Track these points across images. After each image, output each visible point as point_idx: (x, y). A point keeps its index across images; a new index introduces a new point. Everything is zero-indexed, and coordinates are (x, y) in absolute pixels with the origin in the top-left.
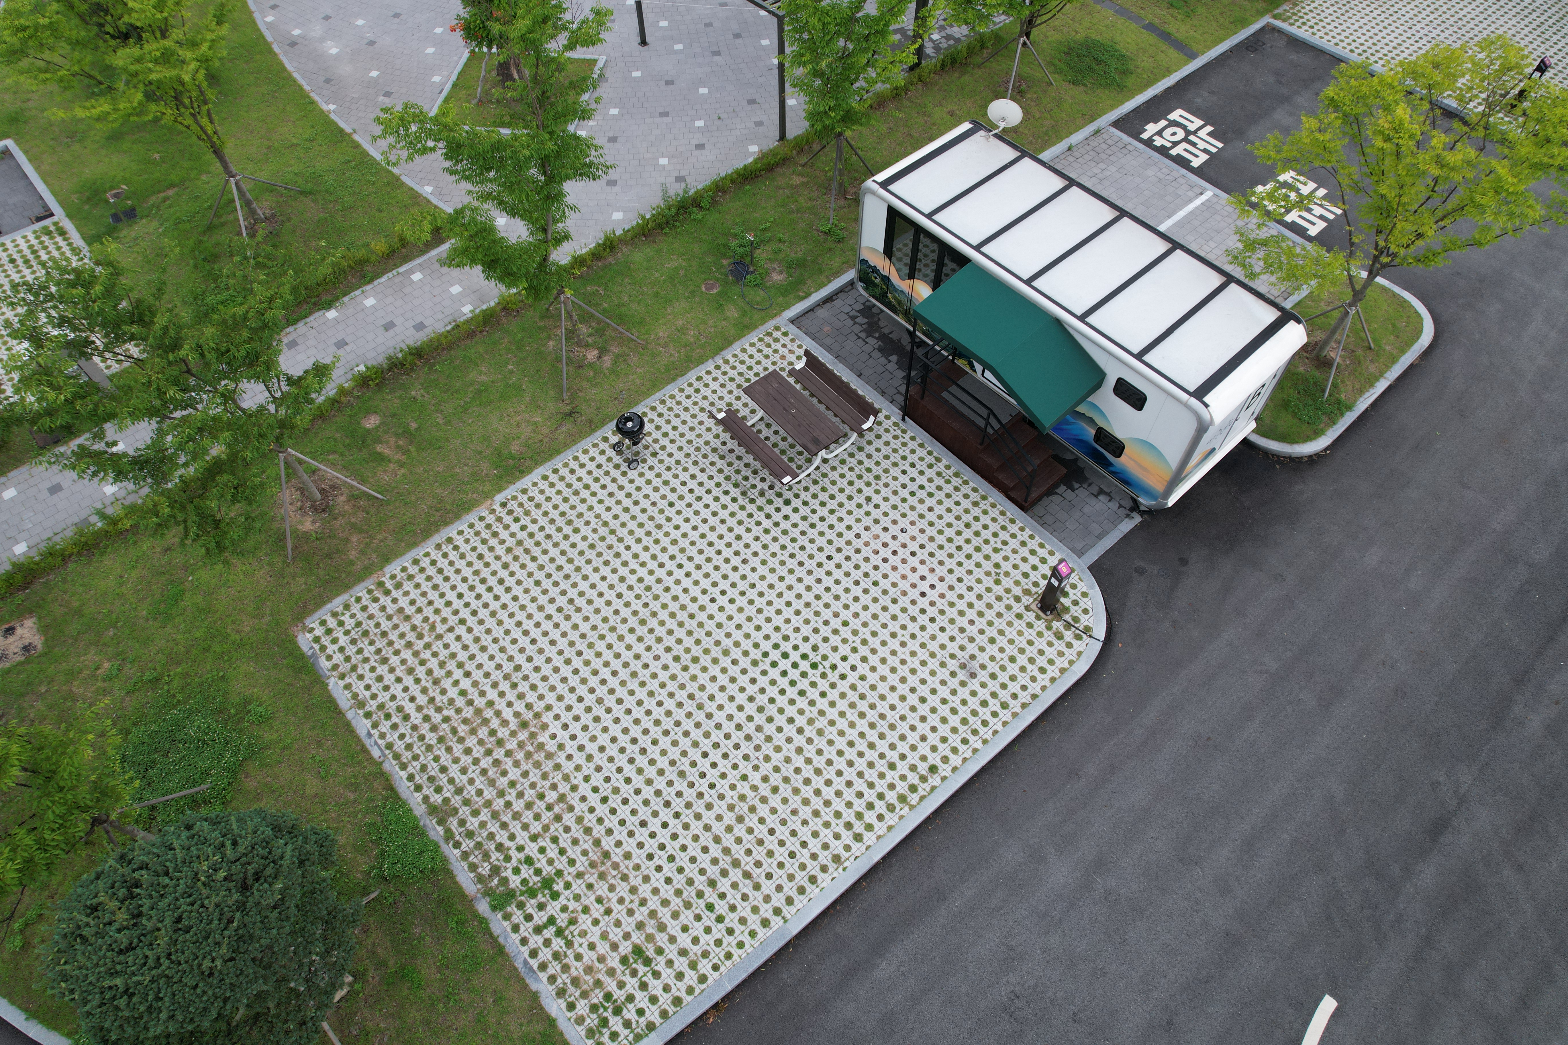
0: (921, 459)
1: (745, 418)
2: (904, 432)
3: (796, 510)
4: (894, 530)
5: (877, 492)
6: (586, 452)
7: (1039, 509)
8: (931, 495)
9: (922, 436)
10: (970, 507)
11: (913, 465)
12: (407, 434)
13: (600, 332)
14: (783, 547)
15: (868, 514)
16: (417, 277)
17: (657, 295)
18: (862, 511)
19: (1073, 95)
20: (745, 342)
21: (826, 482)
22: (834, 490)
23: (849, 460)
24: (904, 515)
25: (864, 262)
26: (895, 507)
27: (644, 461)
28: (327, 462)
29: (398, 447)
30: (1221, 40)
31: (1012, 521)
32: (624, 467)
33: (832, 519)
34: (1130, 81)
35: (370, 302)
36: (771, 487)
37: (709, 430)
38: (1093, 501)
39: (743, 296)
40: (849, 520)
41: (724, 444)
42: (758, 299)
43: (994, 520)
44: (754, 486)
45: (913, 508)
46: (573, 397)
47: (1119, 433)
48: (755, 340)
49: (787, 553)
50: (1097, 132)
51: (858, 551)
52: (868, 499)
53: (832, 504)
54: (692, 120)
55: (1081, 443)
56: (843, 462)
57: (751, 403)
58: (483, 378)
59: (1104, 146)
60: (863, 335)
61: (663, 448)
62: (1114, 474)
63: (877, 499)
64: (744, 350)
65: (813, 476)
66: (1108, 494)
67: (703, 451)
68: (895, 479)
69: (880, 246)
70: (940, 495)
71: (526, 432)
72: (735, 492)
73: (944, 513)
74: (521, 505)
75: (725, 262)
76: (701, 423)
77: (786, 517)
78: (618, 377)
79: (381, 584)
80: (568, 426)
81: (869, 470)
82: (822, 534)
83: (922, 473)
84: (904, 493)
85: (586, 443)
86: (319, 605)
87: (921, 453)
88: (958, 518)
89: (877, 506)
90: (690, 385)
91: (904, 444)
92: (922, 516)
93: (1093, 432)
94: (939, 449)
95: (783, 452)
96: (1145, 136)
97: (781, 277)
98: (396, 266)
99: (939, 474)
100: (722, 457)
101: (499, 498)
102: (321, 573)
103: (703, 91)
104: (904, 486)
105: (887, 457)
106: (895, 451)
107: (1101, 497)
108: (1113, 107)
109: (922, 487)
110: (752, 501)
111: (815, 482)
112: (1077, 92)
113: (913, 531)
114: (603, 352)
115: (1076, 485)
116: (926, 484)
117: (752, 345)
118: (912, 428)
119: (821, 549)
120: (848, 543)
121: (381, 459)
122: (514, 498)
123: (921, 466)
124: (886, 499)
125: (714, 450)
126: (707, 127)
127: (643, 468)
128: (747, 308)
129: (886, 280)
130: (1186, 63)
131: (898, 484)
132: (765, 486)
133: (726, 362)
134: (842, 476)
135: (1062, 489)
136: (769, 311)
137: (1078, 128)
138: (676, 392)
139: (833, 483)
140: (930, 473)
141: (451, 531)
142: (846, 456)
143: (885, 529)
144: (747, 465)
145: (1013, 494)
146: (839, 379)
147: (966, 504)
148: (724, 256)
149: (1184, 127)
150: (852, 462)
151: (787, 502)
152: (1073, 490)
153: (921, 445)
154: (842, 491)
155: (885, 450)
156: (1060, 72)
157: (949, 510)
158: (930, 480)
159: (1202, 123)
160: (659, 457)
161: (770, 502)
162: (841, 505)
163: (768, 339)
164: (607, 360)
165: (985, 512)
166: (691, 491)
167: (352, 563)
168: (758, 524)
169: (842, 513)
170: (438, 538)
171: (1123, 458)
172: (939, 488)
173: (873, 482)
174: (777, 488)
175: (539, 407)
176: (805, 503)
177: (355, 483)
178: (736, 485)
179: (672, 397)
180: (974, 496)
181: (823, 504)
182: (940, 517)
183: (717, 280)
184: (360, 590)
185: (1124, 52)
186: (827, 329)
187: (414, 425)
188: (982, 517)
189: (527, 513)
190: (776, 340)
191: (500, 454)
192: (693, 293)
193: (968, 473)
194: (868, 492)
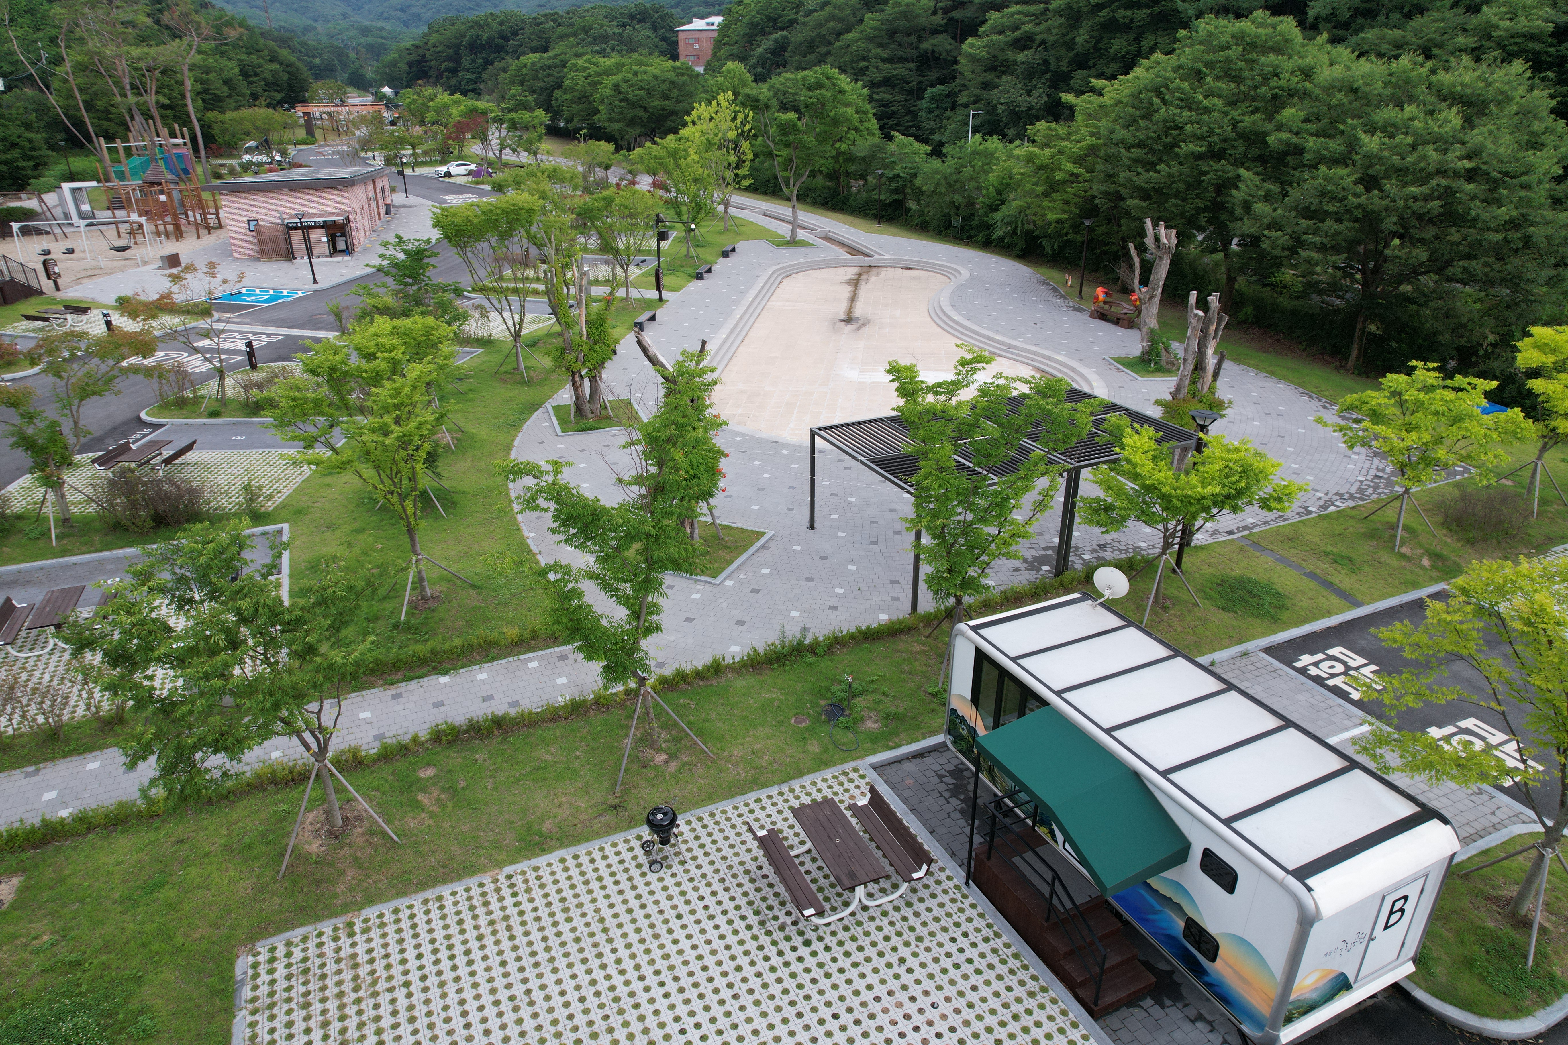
0: (978, 930)
1: (791, 847)
2: (965, 897)
3: (814, 954)
4: (923, 1002)
5: (915, 955)
6: (614, 845)
7: (1113, 1020)
8: (978, 972)
9: (986, 904)
10: (1024, 996)
11: (965, 935)
12: (452, 791)
13: (677, 741)
14: (786, 992)
15: (897, 976)
16: (533, 665)
17: (745, 718)
18: (891, 972)
19: (1220, 619)
20: (817, 777)
21: (858, 931)
22: (865, 942)
23: (892, 912)
24: (939, 988)
25: (954, 711)
26: (931, 976)
27: (669, 867)
28: (365, 796)
29: (439, 800)
30: (1390, 596)
31: (1074, 1025)
32: (646, 868)
33: (853, 974)
34: (1285, 616)
35: (482, 676)
36: (795, 923)
37: (749, 851)
38: (1188, 1026)
39: (831, 735)
40: (872, 979)
41: (760, 868)
42: (845, 740)
43: (1051, 1018)
44: (776, 918)
45: (952, 982)
46: (625, 792)
47: (1212, 927)
48: (829, 776)
49: (787, 999)
50: (1245, 654)
51: (872, 1016)
52: (902, 961)
53: (858, 957)
54: (834, 587)
55: (1170, 940)
56: (885, 914)
57: (803, 835)
58: (549, 757)
59: (1251, 667)
60: (947, 795)
61: (694, 858)
62: (1210, 986)
63: (912, 962)
64: (814, 784)
65: (845, 922)
66: (1210, 1023)
67: (735, 870)
68: (940, 945)
69: (968, 693)
70: (990, 975)
71: (564, 813)
72: (753, 920)
73: (990, 997)
74: (526, 881)
75: (823, 703)
76: (743, 842)
77: (800, 959)
78: (677, 783)
79: (351, 925)
80: (609, 818)
81: (912, 929)
82: (835, 987)
83: (974, 945)
84: (947, 963)
85: (619, 838)
86: (280, 930)
87: (979, 923)
88: (1006, 1006)
89: (910, 971)
90: (747, 805)
91: (961, 910)
92: (961, 994)
93: (1182, 924)
94: (1001, 923)
95: (821, 889)
96: (1298, 665)
97: (874, 726)
98: (520, 653)
99: (995, 951)
100: (752, 881)
101: (509, 870)
102: (301, 897)
103: (853, 568)
104: (949, 955)
105: (937, 919)
106: (949, 915)
107: (1199, 1025)
108: (1264, 635)
109: (970, 961)
110: (768, 933)
111: (846, 929)
112: (1227, 618)
113: (946, 1008)
114: (672, 756)
115: (1168, 1002)
116: (976, 959)
117: (824, 780)
118: (975, 895)
119: (828, 1004)
120: (864, 1004)
121: (418, 806)
122: (523, 873)
123: (977, 938)
124: (923, 965)
125: (747, 872)
126: (845, 594)
127: (665, 873)
128: (831, 746)
129: (973, 731)
130: (1349, 609)
131: (942, 951)
132: (789, 920)
133: (792, 791)
134: (879, 929)
135: (1148, 1002)
136: (852, 752)
137: (1222, 647)
138: (729, 808)
139: (867, 934)
140: (983, 947)
141: (445, 891)
142: (889, 908)
143: (913, 999)
144: (776, 895)
145: (1081, 993)
146: (906, 829)
147: (1019, 991)
148: (823, 697)
149: (1345, 663)
150: (895, 916)
151: (807, 943)
152: (1163, 1007)
153: (981, 915)
154: (874, 944)
155: (937, 912)
156: (1210, 598)
157: (997, 994)
158: (982, 956)
159: (1365, 661)
160: (687, 866)
161: (788, 939)
162: (868, 960)
163: (842, 778)
164: (673, 766)
165: (1042, 1007)
166: (706, 907)
167: (336, 896)
168: (767, 959)
169: (867, 969)
170: (429, 894)
171: (1219, 964)
172: (991, 967)
173: (913, 943)
174: (801, 926)
175: (588, 793)
176: (827, 949)
177: (380, 821)
178: (757, 913)
179: (724, 812)
180: (1031, 985)
181: (847, 954)
182: (984, 1000)
183: (809, 716)
184: (327, 927)
185: (1281, 590)
186: (909, 781)
187: (463, 784)
188: (1036, 1011)
189: (528, 890)
190: (851, 781)
191: (530, 828)
192: (780, 723)
193: (1029, 956)
194: (904, 952)
